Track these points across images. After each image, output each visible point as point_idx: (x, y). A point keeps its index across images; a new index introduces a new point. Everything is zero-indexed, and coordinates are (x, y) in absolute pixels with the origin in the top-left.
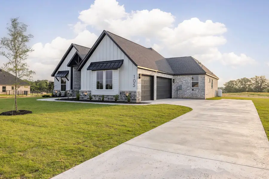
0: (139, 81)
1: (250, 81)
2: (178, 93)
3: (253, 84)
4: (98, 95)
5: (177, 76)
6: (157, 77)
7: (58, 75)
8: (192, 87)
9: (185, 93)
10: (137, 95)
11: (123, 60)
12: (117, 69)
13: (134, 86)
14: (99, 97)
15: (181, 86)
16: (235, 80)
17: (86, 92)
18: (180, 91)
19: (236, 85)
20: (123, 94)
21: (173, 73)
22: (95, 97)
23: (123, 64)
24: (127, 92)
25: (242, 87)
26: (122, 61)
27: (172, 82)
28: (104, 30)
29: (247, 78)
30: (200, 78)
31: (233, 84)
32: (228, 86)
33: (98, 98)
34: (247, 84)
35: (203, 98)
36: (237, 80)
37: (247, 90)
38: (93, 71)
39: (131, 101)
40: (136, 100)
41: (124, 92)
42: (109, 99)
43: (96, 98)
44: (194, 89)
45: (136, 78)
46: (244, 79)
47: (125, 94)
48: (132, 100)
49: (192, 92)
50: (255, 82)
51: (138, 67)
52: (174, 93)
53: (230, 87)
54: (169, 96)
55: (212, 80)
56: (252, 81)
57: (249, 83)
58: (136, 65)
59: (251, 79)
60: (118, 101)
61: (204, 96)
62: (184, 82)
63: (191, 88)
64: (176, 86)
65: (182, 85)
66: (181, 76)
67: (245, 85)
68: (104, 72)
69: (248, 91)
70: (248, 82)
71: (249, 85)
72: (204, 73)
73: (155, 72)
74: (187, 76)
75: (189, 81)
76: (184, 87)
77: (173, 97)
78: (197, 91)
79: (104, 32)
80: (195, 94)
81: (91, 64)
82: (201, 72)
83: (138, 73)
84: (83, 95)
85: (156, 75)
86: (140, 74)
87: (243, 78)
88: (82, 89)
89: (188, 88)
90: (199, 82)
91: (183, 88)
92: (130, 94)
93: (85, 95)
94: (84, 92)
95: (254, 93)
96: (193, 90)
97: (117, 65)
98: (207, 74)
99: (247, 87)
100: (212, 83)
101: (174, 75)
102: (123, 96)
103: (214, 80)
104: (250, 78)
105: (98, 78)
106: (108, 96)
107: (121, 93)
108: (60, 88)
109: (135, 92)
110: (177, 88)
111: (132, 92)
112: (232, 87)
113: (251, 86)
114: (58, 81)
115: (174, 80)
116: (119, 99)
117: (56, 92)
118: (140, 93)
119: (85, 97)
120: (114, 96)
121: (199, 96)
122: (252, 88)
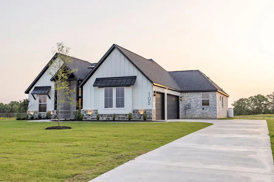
0: (154, 98)
1: (267, 99)
2: (187, 113)
3: (271, 103)
4: (105, 115)
5: (184, 93)
6: (168, 94)
7: (36, 92)
8: (202, 105)
9: (195, 112)
10: (153, 113)
11: (136, 76)
12: (130, 86)
13: (149, 104)
14: (107, 116)
15: (189, 105)
16: (247, 98)
17: (91, 111)
18: (188, 110)
19: (248, 104)
20: (136, 112)
21: (180, 89)
22: (101, 116)
23: (136, 81)
24: (141, 111)
25: (256, 108)
26: (135, 78)
27: (180, 100)
28: (114, 44)
29: (262, 95)
30: (210, 94)
31: (244, 104)
32: (237, 106)
33: (106, 118)
34: (262, 104)
35: (214, 117)
36: (249, 98)
37: (263, 111)
38: (99, 88)
39: (147, 120)
40: (151, 118)
41: (138, 111)
42: (119, 118)
43: (103, 118)
44: (205, 108)
45: (151, 96)
46: (258, 97)
47: (139, 113)
48: (148, 118)
49: (202, 111)
50: (272, 100)
51: (154, 84)
52: (182, 113)
53: (240, 107)
54: (176, 116)
55: (223, 97)
56: (268, 99)
57: (265, 102)
58: (152, 82)
59: (268, 97)
60: (131, 120)
61: (216, 115)
62: (193, 99)
63: (201, 107)
64: (184, 105)
65: (191, 104)
66: (189, 93)
67: (260, 105)
68: (114, 90)
69: (264, 113)
70: (263, 100)
71: (266, 105)
72: (216, 90)
73: (166, 88)
74: (196, 93)
75: (198, 98)
76: (193, 105)
77: (180, 117)
78: (207, 110)
79: (114, 46)
80: (206, 113)
81: (96, 80)
82: (212, 88)
83: (154, 90)
84: (86, 115)
85: (166, 92)
86: (154, 92)
87: (257, 95)
88: (84, 108)
89: (199, 107)
90: (210, 100)
91: (191, 107)
92: (145, 112)
93: (89, 115)
94: (87, 111)
95: (271, 115)
96: (203, 109)
97: (130, 81)
98: (218, 91)
99: (262, 108)
100: (223, 102)
101: (181, 92)
102: (137, 115)
103: (224, 97)
104: (266, 95)
105: (106, 95)
106: (119, 115)
107: (134, 112)
108: (37, 109)
109: (151, 110)
110: (185, 107)
111: (147, 110)
112: (244, 108)
113: (267, 106)
114: (35, 99)
115: (181, 97)
116: (132, 118)
117: (32, 113)
118: (155, 111)
119: (89, 117)
120: (126, 115)
121: (210, 116)
122: (269, 109)
